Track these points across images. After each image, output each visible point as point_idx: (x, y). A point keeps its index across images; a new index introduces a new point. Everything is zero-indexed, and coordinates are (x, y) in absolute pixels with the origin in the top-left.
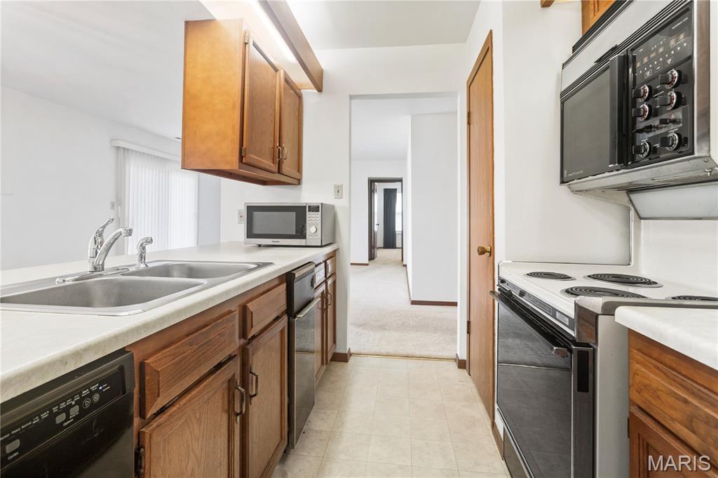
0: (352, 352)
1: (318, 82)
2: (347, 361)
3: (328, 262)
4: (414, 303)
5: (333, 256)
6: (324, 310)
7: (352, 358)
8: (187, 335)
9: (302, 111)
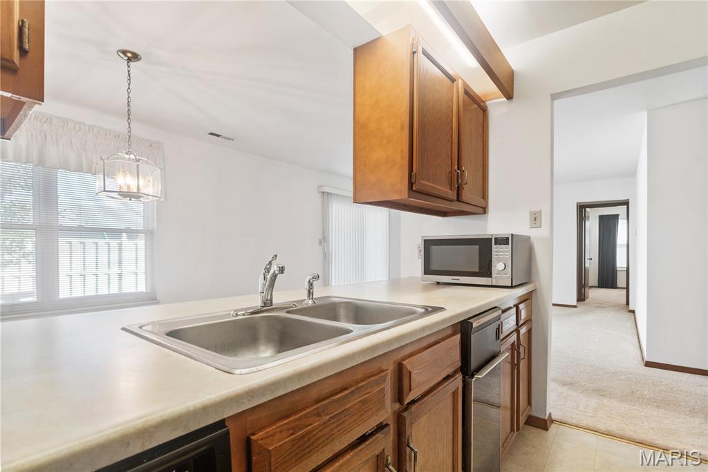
0: (554, 417)
1: (506, 87)
2: (547, 429)
3: (521, 306)
4: (649, 364)
5: (527, 299)
6: (514, 365)
7: (553, 425)
8: (318, 401)
9: (488, 128)
